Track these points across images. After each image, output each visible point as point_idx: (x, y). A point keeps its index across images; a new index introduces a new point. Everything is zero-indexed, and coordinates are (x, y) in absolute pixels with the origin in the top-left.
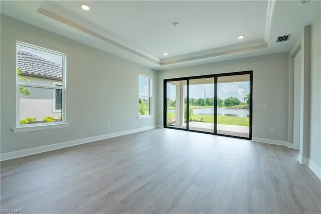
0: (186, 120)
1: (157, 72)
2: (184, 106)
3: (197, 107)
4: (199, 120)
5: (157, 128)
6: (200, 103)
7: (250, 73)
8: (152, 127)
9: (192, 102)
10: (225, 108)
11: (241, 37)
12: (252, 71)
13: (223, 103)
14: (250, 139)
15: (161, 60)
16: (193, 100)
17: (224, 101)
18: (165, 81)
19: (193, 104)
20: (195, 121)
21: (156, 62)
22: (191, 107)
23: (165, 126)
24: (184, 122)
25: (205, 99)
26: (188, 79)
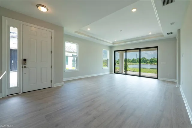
0: (125, 70)
1: (111, 48)
2: (124, 63)
3: (132, 64)
4: (132, 70)
5: (111, 73)
6: (133, 61)
7: (157, 47)
8: (109, 73)
9: (128, 61)
10: (150, 64)
11: (150, 33)
12: (158, 47)
13: (149, 61)
14: (157, 78)
15: (113, 42)
16: (129, 59)
17: (149, 60)
18: (115, 51)
19: (129, 62)
20: (130, 71)
21: (111, 43)
22: (128, 64)
23: (115, 73)
24: (124, 71)
25: (137, 59)
26: (126, 50)
